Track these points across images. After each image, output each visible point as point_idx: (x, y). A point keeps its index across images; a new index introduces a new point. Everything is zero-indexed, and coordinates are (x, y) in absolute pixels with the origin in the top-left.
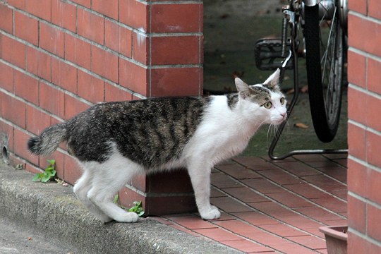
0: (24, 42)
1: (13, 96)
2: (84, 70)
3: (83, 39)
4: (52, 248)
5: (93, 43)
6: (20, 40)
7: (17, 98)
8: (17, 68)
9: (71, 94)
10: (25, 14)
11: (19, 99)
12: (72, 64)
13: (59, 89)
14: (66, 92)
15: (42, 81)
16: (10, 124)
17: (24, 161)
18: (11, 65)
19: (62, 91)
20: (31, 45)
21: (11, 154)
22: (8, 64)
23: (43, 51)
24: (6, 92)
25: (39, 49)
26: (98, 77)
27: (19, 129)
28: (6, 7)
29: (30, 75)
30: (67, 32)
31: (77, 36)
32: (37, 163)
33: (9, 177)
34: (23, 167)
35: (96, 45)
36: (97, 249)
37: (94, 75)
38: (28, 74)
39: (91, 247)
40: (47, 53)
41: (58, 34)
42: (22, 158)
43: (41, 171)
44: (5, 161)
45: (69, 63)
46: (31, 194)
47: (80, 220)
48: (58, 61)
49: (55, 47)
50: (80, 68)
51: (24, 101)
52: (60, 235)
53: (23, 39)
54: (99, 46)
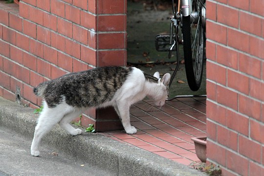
0: (28, 37)
1: (23, 66)
2: (62, 52)
3: (60, 35)
4: (45, 150)
5: (66, 37)
6: (26, 36)
7: (25, 67)
8: (25, 51)
9: (54, 65)
10: (28, 21)
11: (26, 68)
12: (55, 49)
13: (48, 62)
14: (52, 64)
15: (39, 58)
16: (21, 82)
17: (29, 102)
18: (21, 50)
19: (50, 63)
20: (32, 39)
21: (22, 98)
22: (20, 49)
23: (39, 42)
24: (18, 64)
25: (37, 41)
26: (69, 56)
27: (26, 84)
28: (19, 17)
29: (32, 55)
30: (52, 31)
31: (57, 33)
32: (36, 103)
33: (21, 111)
34: (28, 106)
35: (68, 38)
36: (69, 150)
37: (67, 55)
38: (30, 54)
39: (66, 149)
40: (41, 43)
41: (47, 32)
42: (27, 100)
43: (38, 107)
44: (19, 102)
45: (53, 48)
46: (33, 121)
47: (60, 135)
48: (47, 47)
49: (46, 39)
50: (59, 51)
51: (28, 69)
52: (49, 143)
53: (28, 35)
54: (70, 39)
